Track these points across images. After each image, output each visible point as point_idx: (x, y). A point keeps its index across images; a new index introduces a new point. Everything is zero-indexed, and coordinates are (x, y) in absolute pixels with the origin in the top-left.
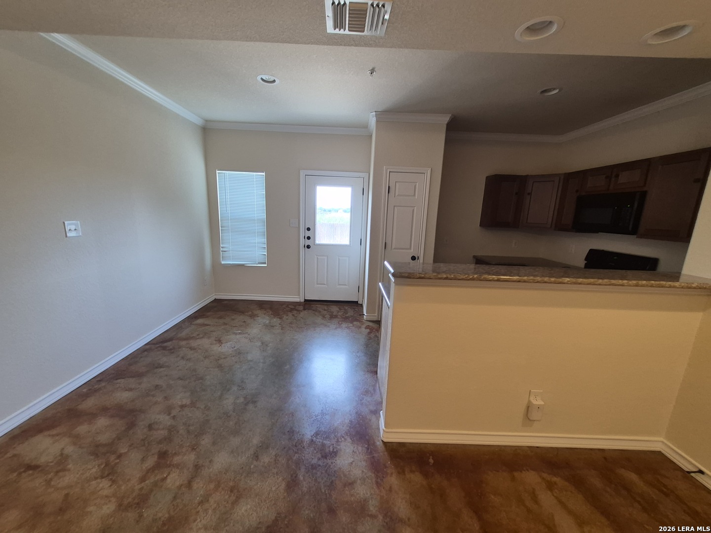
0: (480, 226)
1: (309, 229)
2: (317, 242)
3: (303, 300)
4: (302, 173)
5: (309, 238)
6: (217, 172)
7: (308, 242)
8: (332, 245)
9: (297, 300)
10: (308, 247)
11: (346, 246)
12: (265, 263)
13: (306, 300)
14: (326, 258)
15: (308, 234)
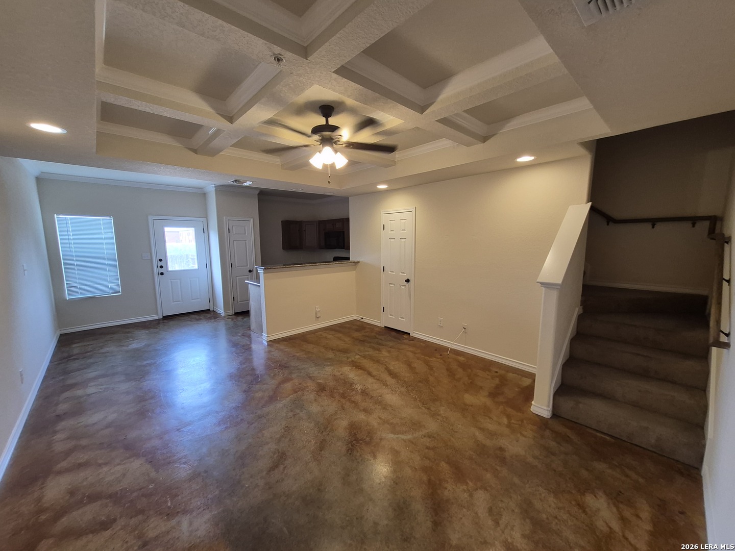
0: (283, 249)
1: (161, 260)
2: (170, 269)
3: (161, 317)
4: (150, 218)
5: (161, 267)
6: (56, 216)
7: (161, 270)
8: (184, 270)
9: (157, 318)
10: (162, 274)
11: (195, 270)
12: (119, 292)
13: (164, 317)
14: (179, 281)
15: (160, 264)
